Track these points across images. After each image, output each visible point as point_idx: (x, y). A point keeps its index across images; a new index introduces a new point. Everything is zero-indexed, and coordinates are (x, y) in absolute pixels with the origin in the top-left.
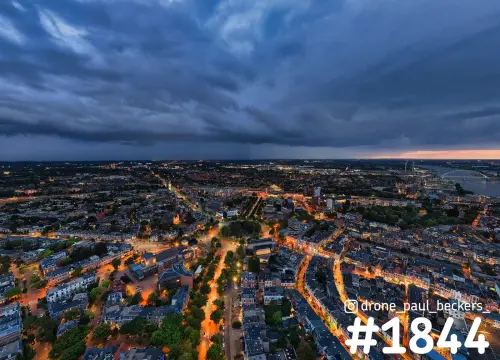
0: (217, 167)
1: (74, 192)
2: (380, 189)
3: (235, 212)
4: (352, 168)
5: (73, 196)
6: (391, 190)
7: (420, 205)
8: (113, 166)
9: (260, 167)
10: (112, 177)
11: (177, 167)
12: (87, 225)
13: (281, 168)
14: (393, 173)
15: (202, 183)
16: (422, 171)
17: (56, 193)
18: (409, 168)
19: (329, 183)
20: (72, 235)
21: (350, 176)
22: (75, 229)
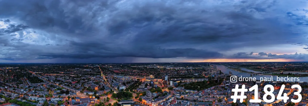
0: (128, 67)
1: (72, 74)
2: (197, 74)
3: (124, 88)
4: (189, 66)
5: (71, 75)
6: (200, 75)
7: (208, 80)
8: (87, 66)
9: (148, 67)
10: (85, 70)
11: (111, 67)
12: (69, 85)
13: (158, 67)
14: (203, 68)
15: (117, 74)
16: (212, 67)
17: (68, 74)
18: (209, 65)
19: (178, 73)
20: (64, 87)
21: (187, 70)
22: (65, 85)
